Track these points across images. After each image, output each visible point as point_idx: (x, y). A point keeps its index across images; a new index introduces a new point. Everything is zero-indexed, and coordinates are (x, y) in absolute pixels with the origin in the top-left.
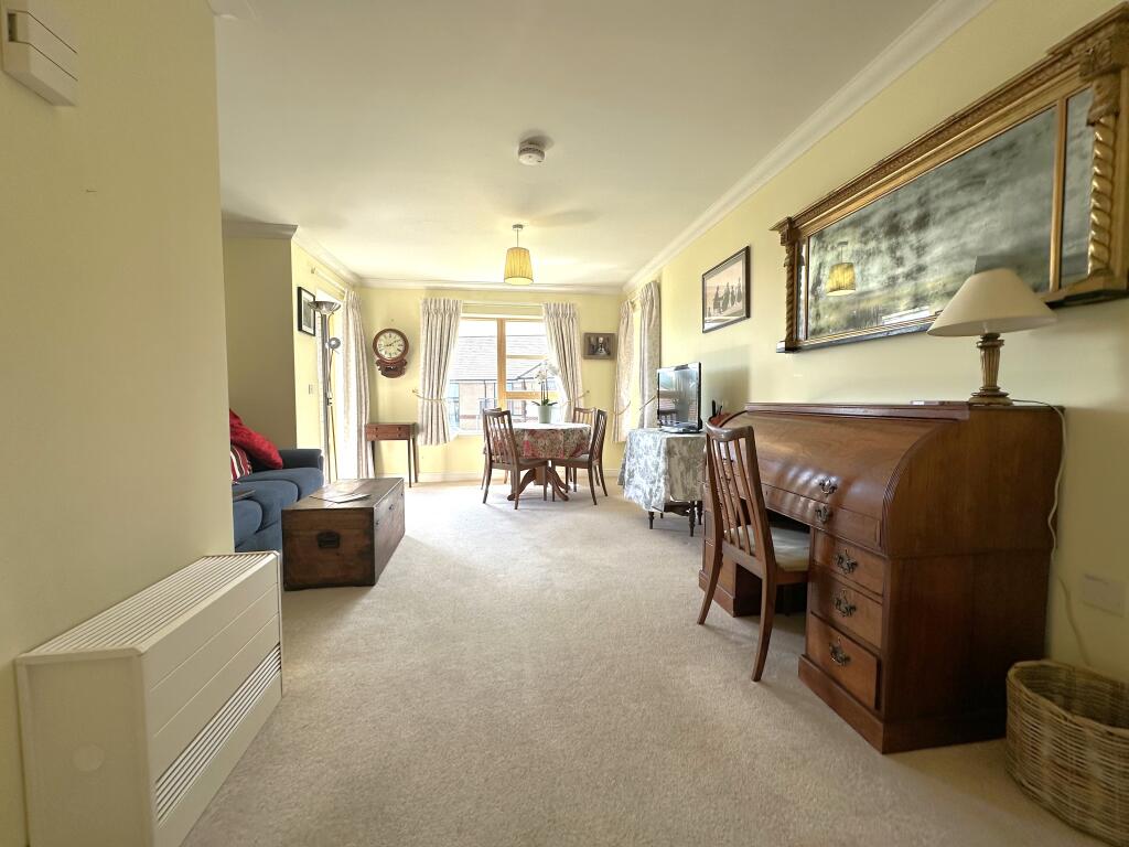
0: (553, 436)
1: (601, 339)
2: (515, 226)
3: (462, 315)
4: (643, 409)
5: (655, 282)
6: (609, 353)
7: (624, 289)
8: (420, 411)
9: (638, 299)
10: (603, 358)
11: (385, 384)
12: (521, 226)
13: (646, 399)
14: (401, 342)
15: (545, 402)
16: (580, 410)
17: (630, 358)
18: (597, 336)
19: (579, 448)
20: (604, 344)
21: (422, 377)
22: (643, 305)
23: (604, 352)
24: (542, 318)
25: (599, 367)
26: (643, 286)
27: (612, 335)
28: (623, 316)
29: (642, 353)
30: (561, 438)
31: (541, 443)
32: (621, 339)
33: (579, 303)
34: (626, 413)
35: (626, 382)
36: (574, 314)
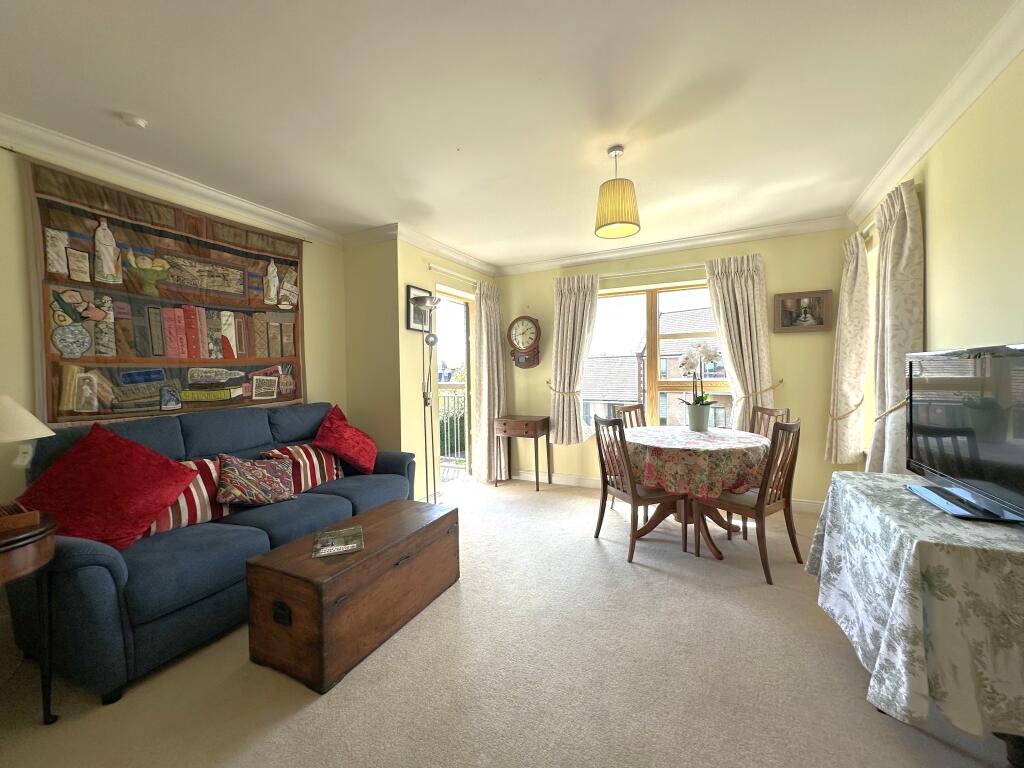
0: (691, 460)
1: (805, 301)
2: (611, 149)
3: (600, 292)
4: (882, 419)
5: (910, 184)
6: (820, 322)
7: (850, 216)
8: (552, 404)
9: (873, 226)
10: (808, 330)
11: (521, 376)
12: (618, 147)
13: (890, 403)
14: (533, 330)
15: (699, 401)
16: (763, 410)
17: (861, 328)
18: (797, 297)
19: (741, 481)
20: (810, 309)
21: (553, 367)
22: (884, 232)
23: (810, 320)
24: (705, 281)
25: (800, 346)
26: (883, 196)
27: (827, 293)
28: (847, 260)
29: (880, 318)
30: (704, 464)
31: (670, 468)
32: (844, 297)
33: (765, 253)
34: (853, 417)
35: (855, 366)
36: (757, 269)
